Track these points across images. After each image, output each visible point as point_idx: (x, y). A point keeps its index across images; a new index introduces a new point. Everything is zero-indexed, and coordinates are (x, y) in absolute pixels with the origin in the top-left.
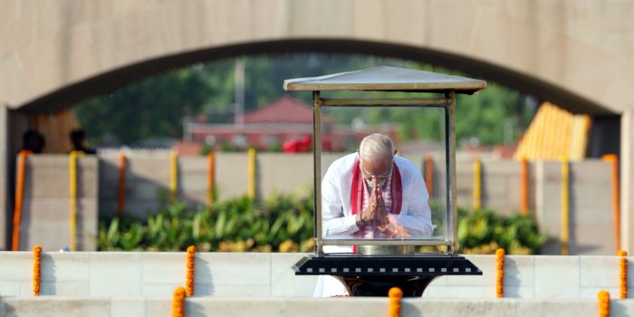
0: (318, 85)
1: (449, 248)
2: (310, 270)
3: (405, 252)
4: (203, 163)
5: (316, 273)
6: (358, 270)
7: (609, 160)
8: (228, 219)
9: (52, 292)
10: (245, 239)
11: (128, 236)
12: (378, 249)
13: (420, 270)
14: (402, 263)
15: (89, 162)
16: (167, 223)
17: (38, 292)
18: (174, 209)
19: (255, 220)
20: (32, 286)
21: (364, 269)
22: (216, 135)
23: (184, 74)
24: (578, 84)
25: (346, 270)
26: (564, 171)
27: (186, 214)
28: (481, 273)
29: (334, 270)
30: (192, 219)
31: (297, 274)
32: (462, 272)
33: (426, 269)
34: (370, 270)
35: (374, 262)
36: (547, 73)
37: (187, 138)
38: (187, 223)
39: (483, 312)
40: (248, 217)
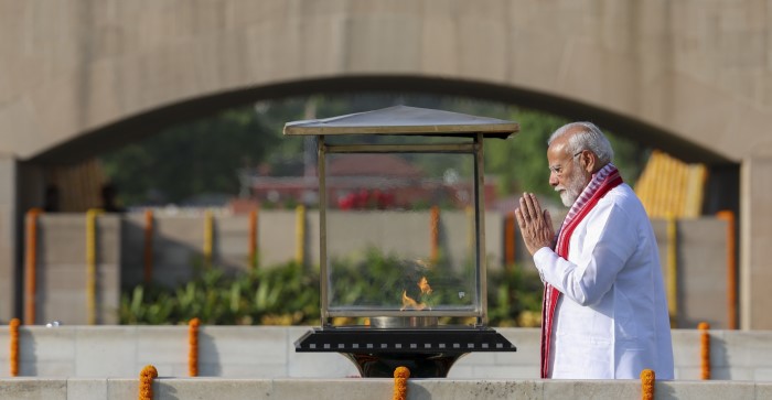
0: (322, 128)
1: (479, 320)
2: (313, 346)
3: (426, 324)
4: (244, 223)
5: (320, 349)
6: (370, 346)
7: (724, 219)
8: (271, 287)
9: (32, 373)
10: (292, 312)
11: (155, 309)
12: (394, 321)
13: (442, 346)
14: (421, 337)
15: (111, 221)
16: (200, 295)
17: (17, 373)
18: (210, 276)
19: (303, 289)
20: (9, 366)
21: (377, 345)
22: (280, 190)
23: (243, 118)
24: (688, 127)
25: (355, 346)
26: (670, 230)
27: (223, 282)
28: (514, 350)
29: (341, 346)
30: (229, 288)
31: (297, 350)
32: (492, 348)
33: (449, 345)
34: (384, 346)
35: (388, 336)
36: (652, 115)
37: (244, 193)
38: (224, 294)
39: (505, 395)
40: (294, 285)
